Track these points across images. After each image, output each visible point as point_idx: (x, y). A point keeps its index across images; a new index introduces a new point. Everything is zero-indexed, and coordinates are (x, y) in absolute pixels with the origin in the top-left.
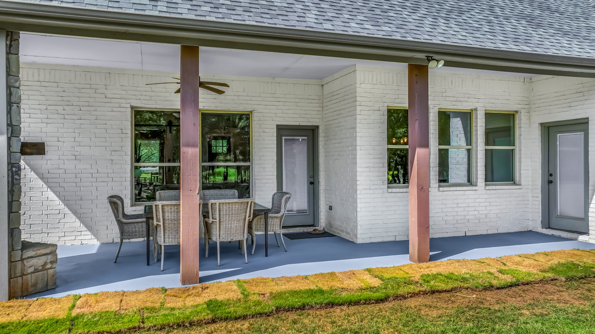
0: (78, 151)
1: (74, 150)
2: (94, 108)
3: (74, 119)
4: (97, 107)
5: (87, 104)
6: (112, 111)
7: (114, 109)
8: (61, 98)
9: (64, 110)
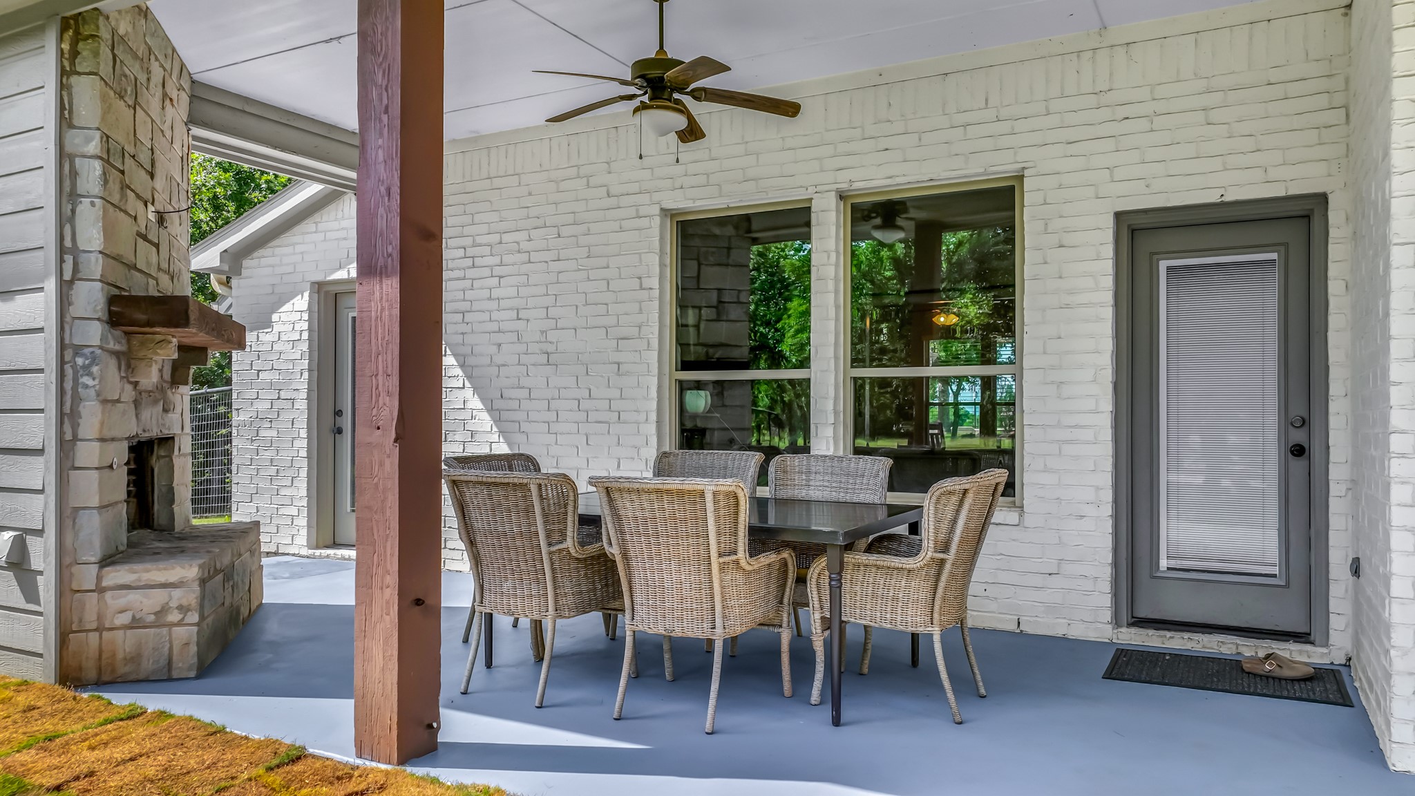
0: (553, 343)
1: (545, 340)
2: (583, 228)
3: (547, 262)
4: (591, 225)
5: (570, 218)
6: (621, 230)
7: (626, 224)
8: (524, 212)
9: (530, 240)
